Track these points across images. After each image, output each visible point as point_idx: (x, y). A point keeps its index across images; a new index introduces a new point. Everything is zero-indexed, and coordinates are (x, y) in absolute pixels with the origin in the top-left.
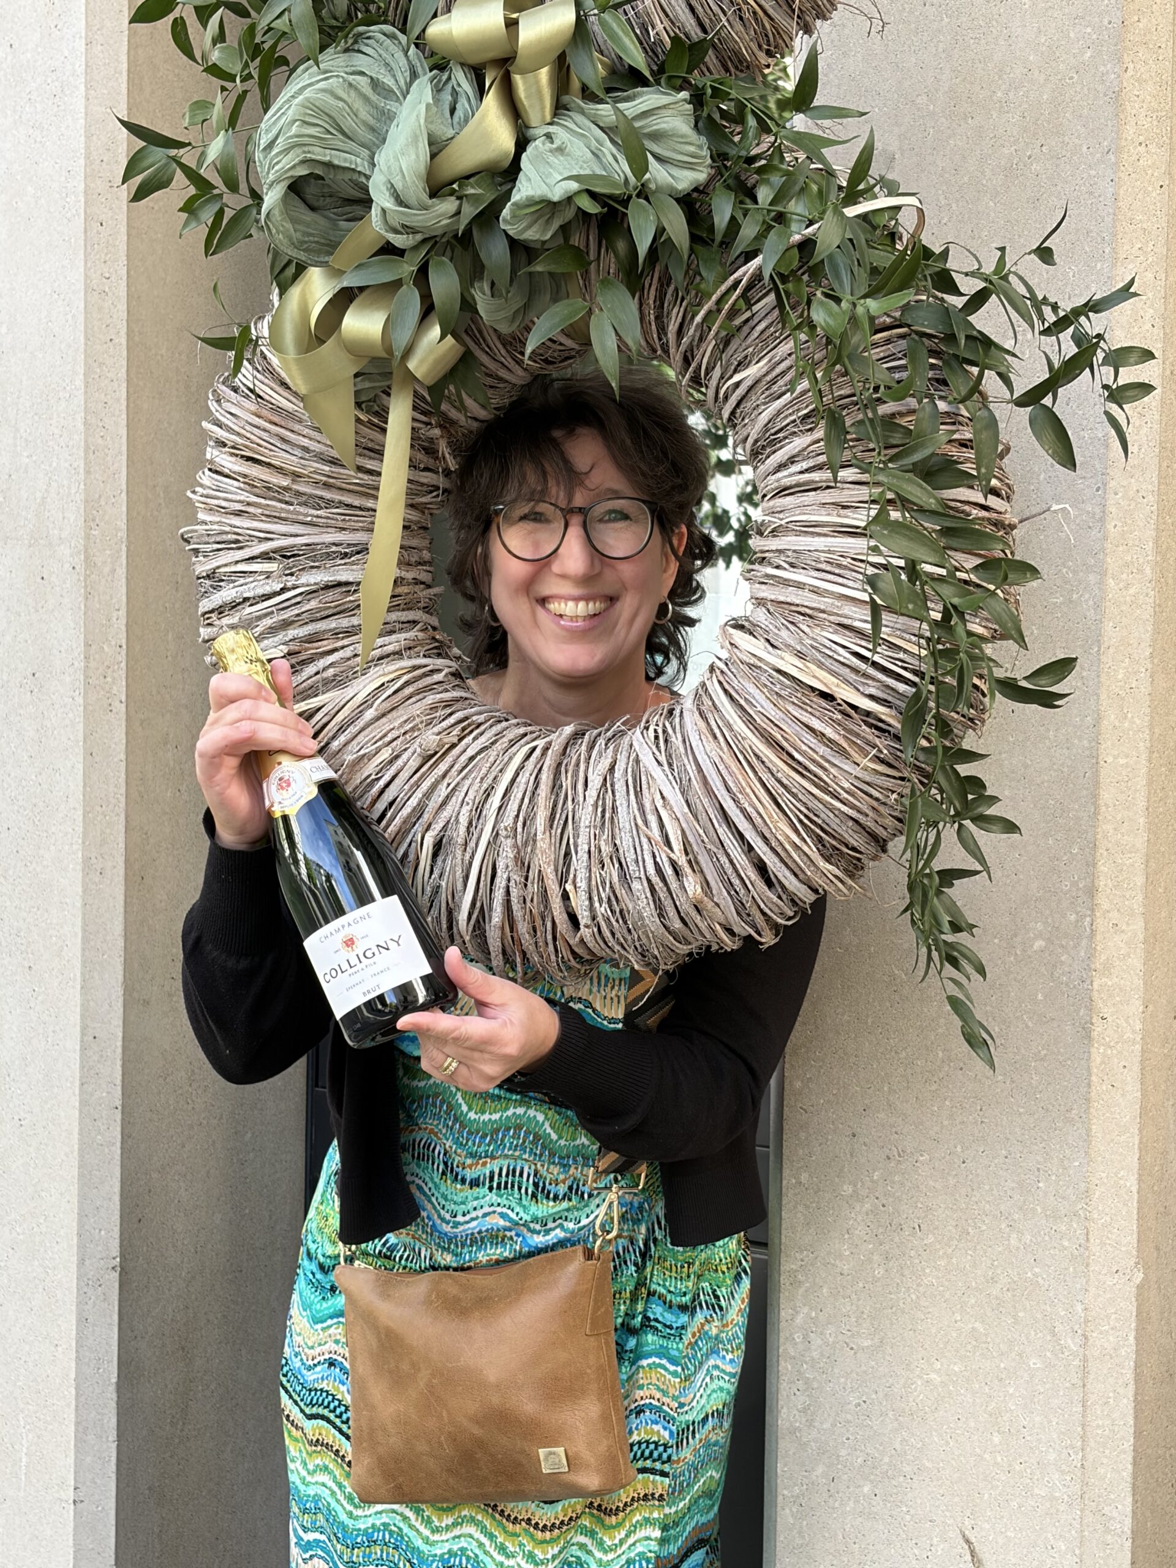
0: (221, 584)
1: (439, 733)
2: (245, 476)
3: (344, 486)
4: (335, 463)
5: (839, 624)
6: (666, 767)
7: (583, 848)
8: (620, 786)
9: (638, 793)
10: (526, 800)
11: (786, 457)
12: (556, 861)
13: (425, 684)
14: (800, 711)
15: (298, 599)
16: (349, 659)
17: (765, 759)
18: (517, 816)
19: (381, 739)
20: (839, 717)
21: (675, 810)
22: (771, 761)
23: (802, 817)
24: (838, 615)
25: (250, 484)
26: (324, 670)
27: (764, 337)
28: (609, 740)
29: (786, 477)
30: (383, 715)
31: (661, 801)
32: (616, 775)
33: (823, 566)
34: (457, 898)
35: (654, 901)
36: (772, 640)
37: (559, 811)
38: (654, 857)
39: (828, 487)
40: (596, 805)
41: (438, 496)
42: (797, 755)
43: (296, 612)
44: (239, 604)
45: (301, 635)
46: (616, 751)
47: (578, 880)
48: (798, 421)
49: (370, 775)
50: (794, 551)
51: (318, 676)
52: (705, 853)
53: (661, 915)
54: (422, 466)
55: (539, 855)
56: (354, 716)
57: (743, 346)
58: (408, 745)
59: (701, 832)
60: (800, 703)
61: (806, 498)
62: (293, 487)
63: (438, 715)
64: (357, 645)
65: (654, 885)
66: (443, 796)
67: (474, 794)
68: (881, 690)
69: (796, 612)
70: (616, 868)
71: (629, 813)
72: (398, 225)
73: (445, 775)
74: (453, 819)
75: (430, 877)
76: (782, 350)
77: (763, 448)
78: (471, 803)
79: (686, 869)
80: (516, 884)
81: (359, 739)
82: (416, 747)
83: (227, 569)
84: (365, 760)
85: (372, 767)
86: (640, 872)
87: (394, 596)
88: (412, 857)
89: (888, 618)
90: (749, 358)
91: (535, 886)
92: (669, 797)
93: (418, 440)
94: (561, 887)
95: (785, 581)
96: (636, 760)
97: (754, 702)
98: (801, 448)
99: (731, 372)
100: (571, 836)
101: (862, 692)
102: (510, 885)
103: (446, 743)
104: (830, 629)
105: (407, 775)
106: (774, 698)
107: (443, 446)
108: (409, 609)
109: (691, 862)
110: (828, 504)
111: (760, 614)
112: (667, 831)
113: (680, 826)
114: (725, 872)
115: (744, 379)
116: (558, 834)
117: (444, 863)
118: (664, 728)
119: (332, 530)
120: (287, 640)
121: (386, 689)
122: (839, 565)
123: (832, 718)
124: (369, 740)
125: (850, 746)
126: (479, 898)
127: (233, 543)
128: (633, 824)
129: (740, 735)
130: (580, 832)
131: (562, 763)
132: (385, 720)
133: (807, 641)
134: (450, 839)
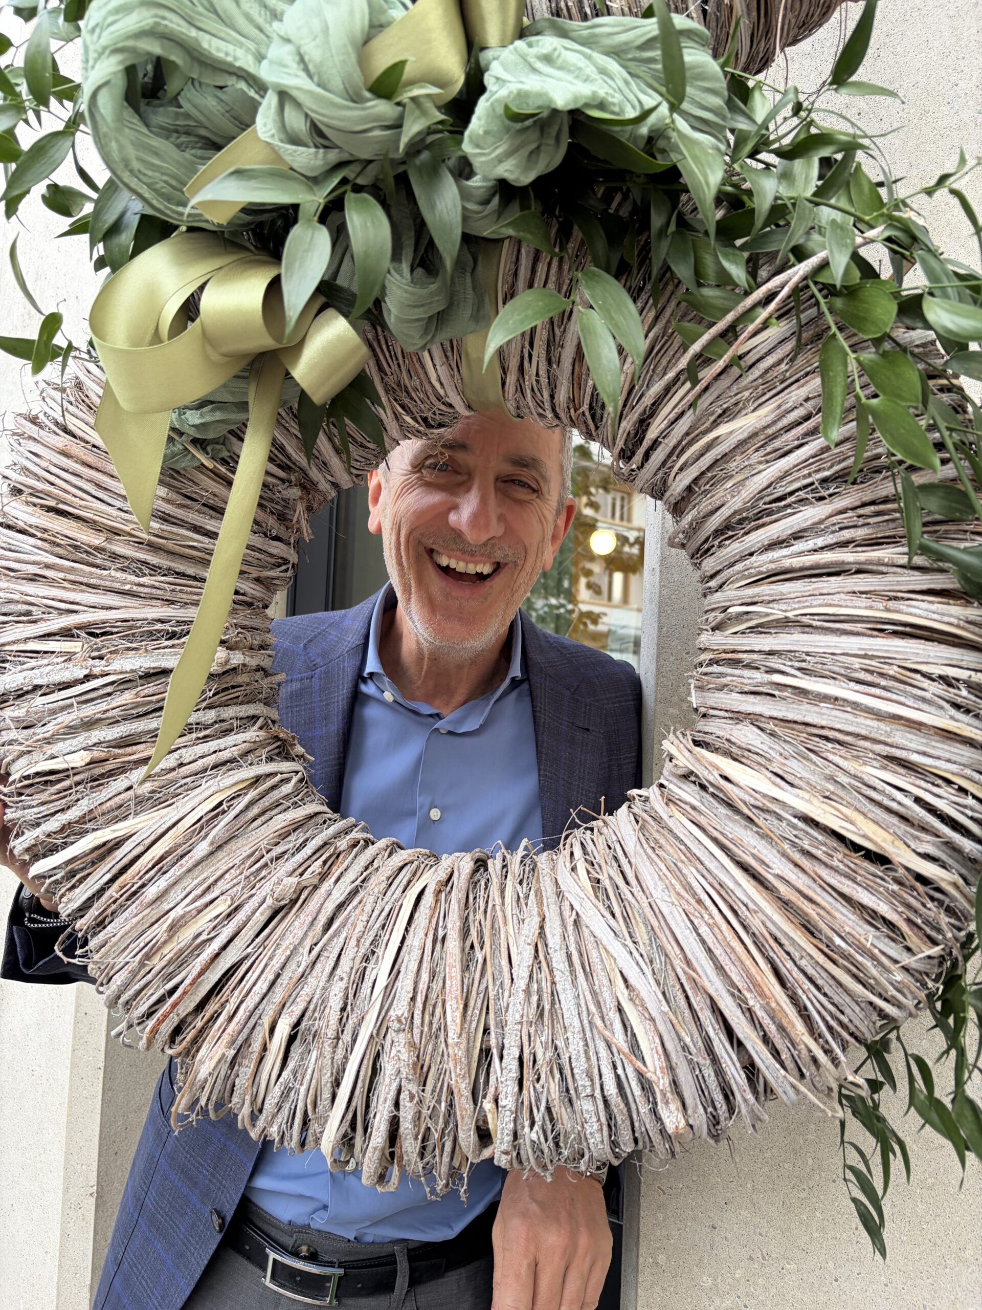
0: (6, 665)
1: (295, 870)
2: (46, 530)
3: (177, 549)
4: (166, 521)
5: (886, 757)
6: (629, 942)
7: (512, 1053)
8: (559, 961)
9: (589, 975)
10: (425, 977)
11: (790, 532)
12: (469, 1064)
13: (271, 801)
14: (839, 877)
15: (109, 689)
16: (174, 769)
17: (784, 941)
18: (413, 999)
19: (216, 881)
20: (896, 887)
21: (648, 1005)
22: (793, 942)
23: (829, 1018)
24: (887, 744)
25: (50, 541)
26: (138, 784)
27: (769, 377)
28: (521, 883)
29: (785, 558)
30: (220, 847)
31: (626, 992)
32: (550, 945)
33: (862, 676)
34: (320, 1108)
35: (609, 1126)
36: (785, 776)
37: (474, 993)
38: (615, 1067)
39: (859, 572)
40: (528, 992)
41: (286, 571)
42: (838, 941)
43: (104, 706)
44: (27, 692)
45: (109, 738)
46: (540, 903)
47: (502, 1096)
48: (817, 484)
49: (200, 934)
50: (808, 654)
51: (131, 792)
52: (685, 1063)
53: (614, 1144)
54: (274, 533)
55: (451, 1065)
56: (180, 851)
57: (735, 389)
58: (253, 891)
59: (688, 1040)
60: (841, 866)
61: (825, 585)
62: (109, 546)
63: (291, 845)
64: (183, 751)
65: (613, 1107)
66: (304, 965)
67: (350, 964)
68: (938, 847)
69: (820, 736)
70: (557, 1080)
71: (579, 1005)
72: (304, 128)
73: (306, 934)
74: (316, 996)
75: (279, 1076)
76: (797, 394)
77: (740, 522)
78: (346, 979)
79: (669, 1095)
80: (412, 1097)
81: (185, 883)
82: (264, 894)
83: (15, 647)
84: (194, 912)
85: (203, 923)
86: (593, 1090)
87: (233, 687)
88: (256, 1046)
89: (953, 750)
90: (741, 405)
91: (443, 1104)
92: (638, 986)
93: (272, 501)
94: (475, 1102)
95: (802, 692)
96: (576, 923)
97: (767, 860)
98: (816, 520)
99: (707, 424)
100: (493, 1035)
101: (914, 851)
102: (402, 1097)
103: (306, 887)
104: (875, 763)
105: (252, 934)
106: (797, 857)
107: (299, 513)
108: (248, 702)
109: (675, 1083)
110: (862, 593)
111: (749, 734)
112: (634, 1035)
113: (657, 1030)
114: (707, 1087)
115: (731, 433)
116: (472, 1030)
117: (302, 1059)
118: (611, 878)
119: (159, 603)
120: (90, 743)
121: (224, 812)
122: (882, 675)
123: (887, 890)
124: (200, 884)
125: (912, 930)
126: (352, 1109)
127: (24, 615)
128: (586, 1022)
129: (746, 906)
130: (506, 1029)
131: (467, 918)
132: (221, 854)
133: (844, 779)
134: (314, 1030)
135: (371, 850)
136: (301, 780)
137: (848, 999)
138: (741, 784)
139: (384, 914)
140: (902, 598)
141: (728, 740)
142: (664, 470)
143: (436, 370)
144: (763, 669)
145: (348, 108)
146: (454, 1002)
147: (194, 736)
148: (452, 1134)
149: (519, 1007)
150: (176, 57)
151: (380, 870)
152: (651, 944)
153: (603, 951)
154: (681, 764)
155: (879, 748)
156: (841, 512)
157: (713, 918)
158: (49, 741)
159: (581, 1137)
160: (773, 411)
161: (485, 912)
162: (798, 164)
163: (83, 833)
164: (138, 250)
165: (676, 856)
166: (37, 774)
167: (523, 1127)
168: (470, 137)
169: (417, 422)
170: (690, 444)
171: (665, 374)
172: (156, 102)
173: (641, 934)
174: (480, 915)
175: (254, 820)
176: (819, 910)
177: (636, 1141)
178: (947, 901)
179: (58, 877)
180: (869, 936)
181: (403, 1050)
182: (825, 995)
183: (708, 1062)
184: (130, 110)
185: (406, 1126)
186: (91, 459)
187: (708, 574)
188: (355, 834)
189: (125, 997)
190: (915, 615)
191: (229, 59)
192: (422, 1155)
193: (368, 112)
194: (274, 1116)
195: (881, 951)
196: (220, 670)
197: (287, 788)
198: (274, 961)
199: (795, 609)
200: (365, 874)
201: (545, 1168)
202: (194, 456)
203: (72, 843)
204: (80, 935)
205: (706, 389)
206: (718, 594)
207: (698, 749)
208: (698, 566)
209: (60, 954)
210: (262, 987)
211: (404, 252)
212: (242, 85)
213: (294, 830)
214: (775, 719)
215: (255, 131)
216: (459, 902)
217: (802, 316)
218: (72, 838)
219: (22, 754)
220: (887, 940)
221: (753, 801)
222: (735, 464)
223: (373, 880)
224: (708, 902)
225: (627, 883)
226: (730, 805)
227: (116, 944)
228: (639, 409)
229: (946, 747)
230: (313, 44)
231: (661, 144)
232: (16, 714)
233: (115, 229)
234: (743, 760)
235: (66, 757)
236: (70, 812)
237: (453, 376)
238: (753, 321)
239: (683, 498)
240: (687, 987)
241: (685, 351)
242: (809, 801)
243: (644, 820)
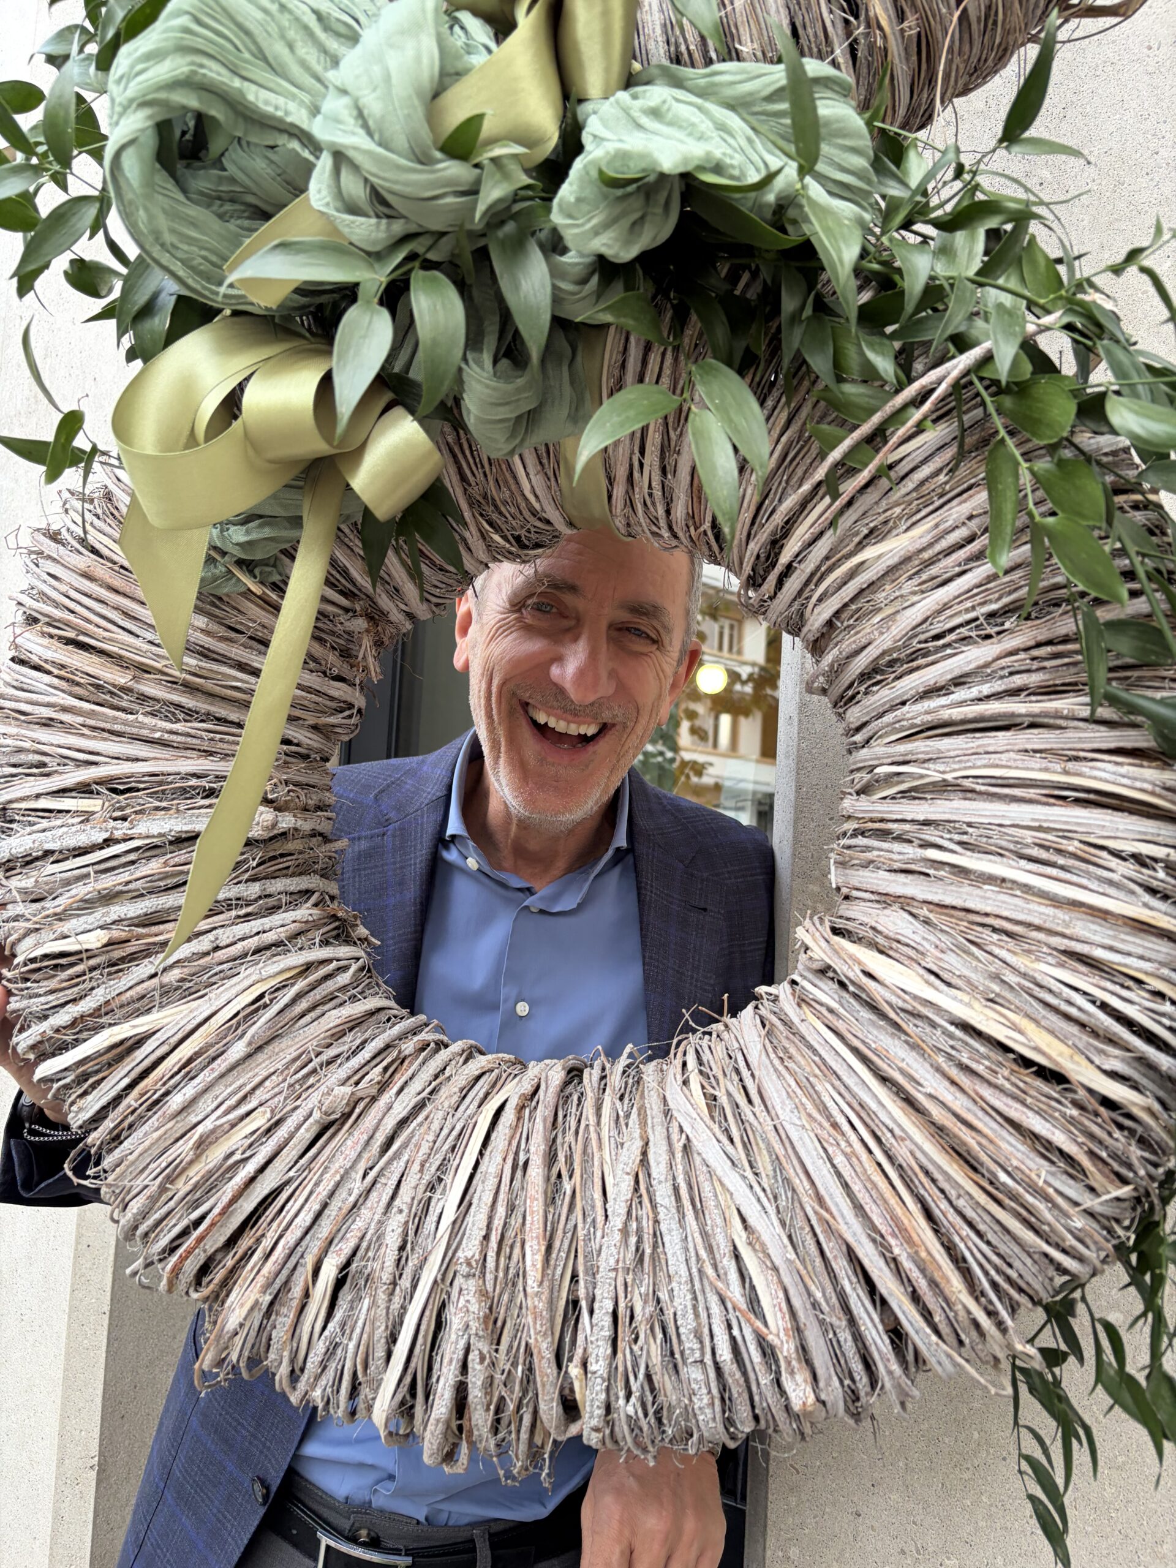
0: (14, 826)
1: (349, 1078)
2: (63, 667)
3: (216, 689)
4: (206, 656)
5: (1065, 952)
6: (749, 1173)
7: (604, 1306)
8: (663, 1195)
9: (699, 1213)
10: (501, 1210)
11: (949, 677)
12: (552, 1320)
13: (324, 993)
14: (1004, 1098)
15: (132, 857)
16: (207, 954)
17: (937, 1175)
18: (486, 1237)
19: (254, 1089)
20: (1075, 1112)
21: (771, 1251)
22: (948, 1178)
23: (993, 1272)
24: (1064, 936)
25: (68, 679)
26: (165, 970)
27: (925, 490)
28: (621, 1098)
29: (943, 708)
30: (259, 1048)
31: (744, 1235)
32: (654, 1174)
33: (1035, 852)
34: (372, 1368)
35: (723, 1399)
36: (941, 973)
37: (560, 1233)
38: (730, 1327)
39: (1033, 726)
40: (625, 1232)
41: (350, 717)
42: (1003, 1177)
43: (126, 877)
44: (37, 859)
45: (131, 914)
46: (643, 1124)
47: (592, 1360)
48: (982, 619)
49: (232, 1153)
50: (970, 825)
51: (155, 981)
52: (816, 1324)
53: (729, 1422)
54: (335, 671)
55: (530, 1319)
56: (211, 1052)
57: (884, 504)
58: (298, 1103)
59: (819, 1295)
60: (1007, 1085)
61: (991, 741)
62: (136, 686)
63: (346, 1048)
64: (220, 931)
65: (726, 1376)
66: (356, 1192)
67: (411, 1193)
68: (1128, 1064)
69: (983, 925)
70: (658, 1341)
71: (687, 1250)
72: (362, 194)
73: (360, 1155)
74: (371, 1232)
75: (324, 1328)
76: (958, 510)
77: (891, 663)
78: (406, 1211)
79: (794, 1363)
80: (482, 1359)
81: (217, 1090)
82: (310, 1106)
83: (24, 805)
84: (227, 1126)
85: (236, 1139)
86: (703, 1354)
87: (282, 855)
88: (297, 1291)
89: (1147, 944)
90: (891, 524)
91: (520, 1368)
92: (759, 1228)
93: (333, 633)
94: (559, 1366)
95: (962, 872)
96: (685, 1147)
97: (917, 1076)
98: (981, 662)
99: (851, 547)
100: (582, 1283)
101: (1099, 1068)
102: (470, 1357)
103: (362, 1099)
104: (1050, 959)
105: (295, 1154)
106: (954, 1072)
107: (366, 649)
108: (301, 874)
109: (803, 1350)
110: (1035, 751)
111: (898, 922)
112: (753, 1287)
113: (781, 1282)
114: (844, 1354)
115: (880, 557)
116: (557, 1277)
117: (352, 1308)
118: (729, 1094)
119: (195, 754)
120: (109, 921)
121: (265, 1006)
122: (1060, 852)
123: (1064, 1115)
124: (234, 1093)
125: (1095, 1165)
126: (410, 1371)
127: (37, 767)
128: (694, 1270)
129: (891, 1131)
130: (598, 1276)
131: (554, 1140)
132: (260, 1057)
133: (1012, 978)
134: (367, 1272)
135: (444, 1055)
136: (362, 969)
137: (1017, 1249)
138: (887, 982)
139: (455, 1133)
140: (1085, 759)
141: (873, 928)
142: (801, 600)
143: (530, 481)
144: (917, 842)
145: (414, 171)
146: (535, 1242)
147: (233, 913)
148: (531, 1405)
149: (614, 1250)
150: (216, 112)
151: (453, 1080)
152: (775, 1177)
153: (717, 1184)
154: (816, 957)
155: (1056, 941)
156: (1011, 653)
157: (850, 1145)
158: (60, 917)
159: (689, 1413)
160: (929, 531)
161: (577, 1132)
162: (960, 237)
163: (98, 1029)
164: (172, 336)
165: (808, 1069)
166: (46, 957)
167: (617, 1398)
168: (560, 205)
169: (508, 541)
170: (830, 570)
171: (800, 486)
172: (197, 164)
173: (764, 1163)
174: (570, 1137)
175: (303, 1015)
176: (979, 1139)
177: (756, 1418)
178: (1140, 1130)
179: (67, 1080)
180: (1041, 1171)
181: (473, 1300)
182: (988, 1243)
183: (844, 1323)
184: (164, 173)
185: (475, 1394)
186: (118, 582)
187: (853, 726)
188: (425, 1036)
189: (143, 1228)
190: (1101, 779)
191: (280, 114)
192: (495, 1431)
193: (439, 174)
194: (318, 1377)
195: (1057, 1191)
196: (266, 835)
197: (344, 979)
198: (320, 1188)
199: (955, 770)
200: (434, 1084)
201: (645, 1450)
202: (239, 580)
203: (85, 1040)
204: (93, 1151)
205: (850, 503)
206: (865, 750)
207: (837, 939)
208: (841, 716)
209: (70, 1174)
210: (305, 1218)
211: (486, 340)
212: (295, 145)
213: (351, 1029)
214: (930, 903)
215: (308, 199)
216: (545, 1120)
217: (965, 418)
218: (85, 1035)
219: (28, 932)
220: (1064, 1177)
221: (901, 1004)
222: (884, 594)
223: (444, 1092)
224: (846, 1127)
225: (750, 1101)
226: (874, 1008)
227: (133, 1163)
228: (769, 528)
229: (1138, 941)
230: (374, 95)
231: (791, 213)
232: (23, 884)
233: (148, 310)
234: (891, 953)
235: (80, 937)
236: (82, 1003)
237: (549, 488)
238: (903, 423)
239: (823, 634)
240: (818, 1230)
241: (823, 458)
242: (969, 1005)
243: (772, 1025)
